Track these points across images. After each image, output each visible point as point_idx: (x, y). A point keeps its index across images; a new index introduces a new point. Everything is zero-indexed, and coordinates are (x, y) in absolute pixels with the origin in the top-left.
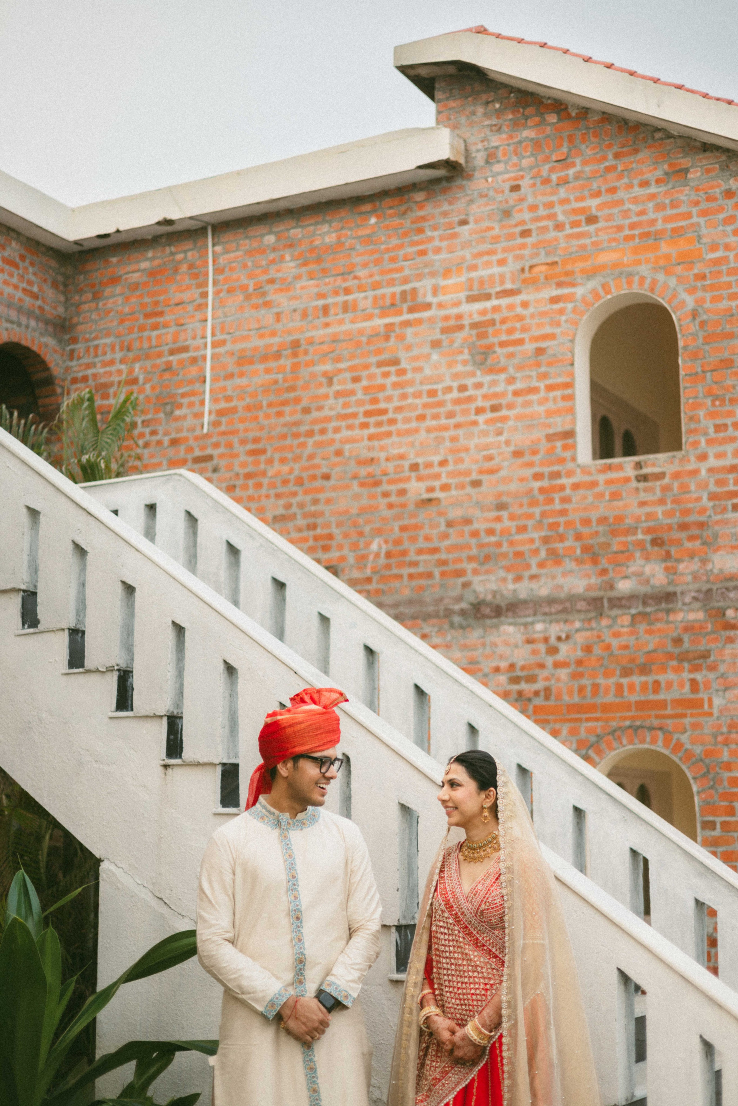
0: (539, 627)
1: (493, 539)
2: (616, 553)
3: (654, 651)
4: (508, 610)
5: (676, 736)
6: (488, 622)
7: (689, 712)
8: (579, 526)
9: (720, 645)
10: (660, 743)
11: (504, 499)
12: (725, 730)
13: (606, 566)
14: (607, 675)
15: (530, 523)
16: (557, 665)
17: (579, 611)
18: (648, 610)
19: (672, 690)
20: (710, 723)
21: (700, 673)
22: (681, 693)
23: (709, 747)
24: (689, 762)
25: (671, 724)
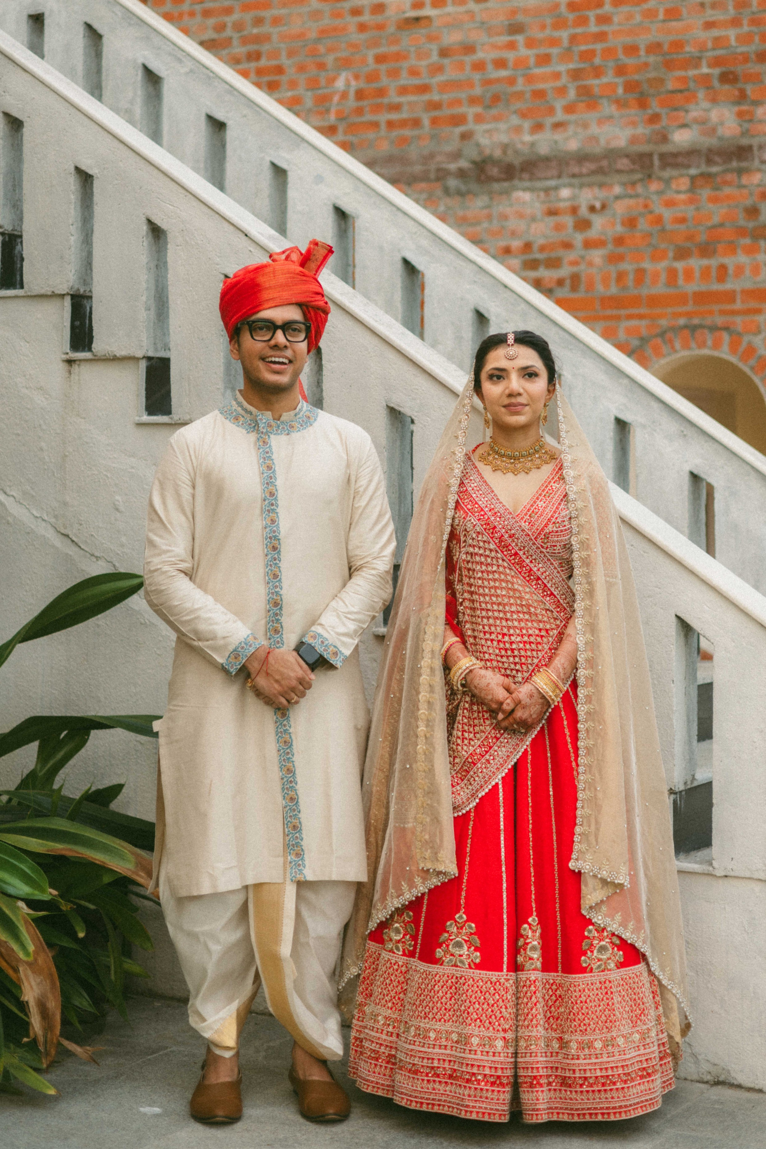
0: (565, 193)
1: (503, 73)
2: (673, 92)
3: (722, 225)
4: (522, 170)
5: (746, 339)
6: (496, 186)
7: (765, 306)
8: (621, 56)
10: (725, 347)
11: (520, 18)
13: (658, 110)
14: (656, 257)
15: (555, 51)
16: (588, 244)
17: (619, 172)
18: (714, 169)
19: (743, 277)
22: (755, 281)
24: (762, 372)
25: (740, 322)
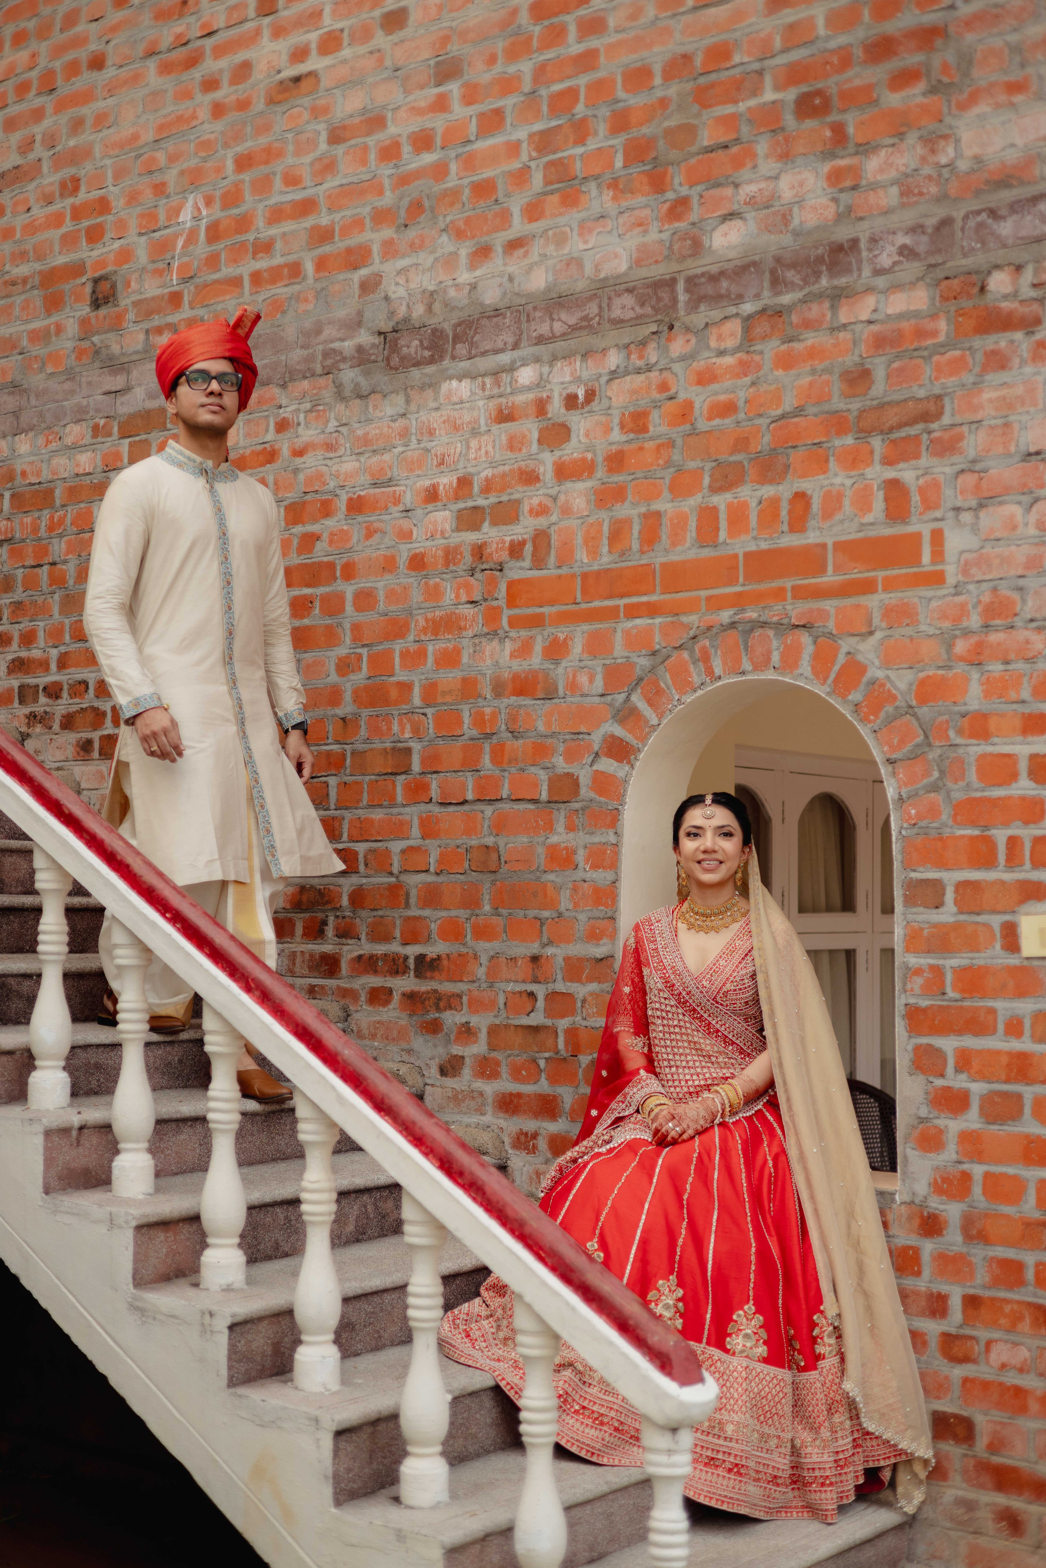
0: (526, 375)
1: (428, 158)
2: (710, 150)
3: (799, 411)
4: (457, 339)
5: (845, 645)
6: (416, 375)
7: (880, 574)
8: (621, 94)
9: (969, 378)
10: (805, 666)
11: (454, 48)
12: (974, 621)
13: (684, 191)
14: (680, 489)
15: (509, 102)
16: (563, 472)
17: (618, 323)
18: (786, 299)
19: (838, 517)
20: (934, 604)
21: (913, 462)
22: (862, 524)
23: (931, 673)
24: (877, 716)
25: (833, 611)
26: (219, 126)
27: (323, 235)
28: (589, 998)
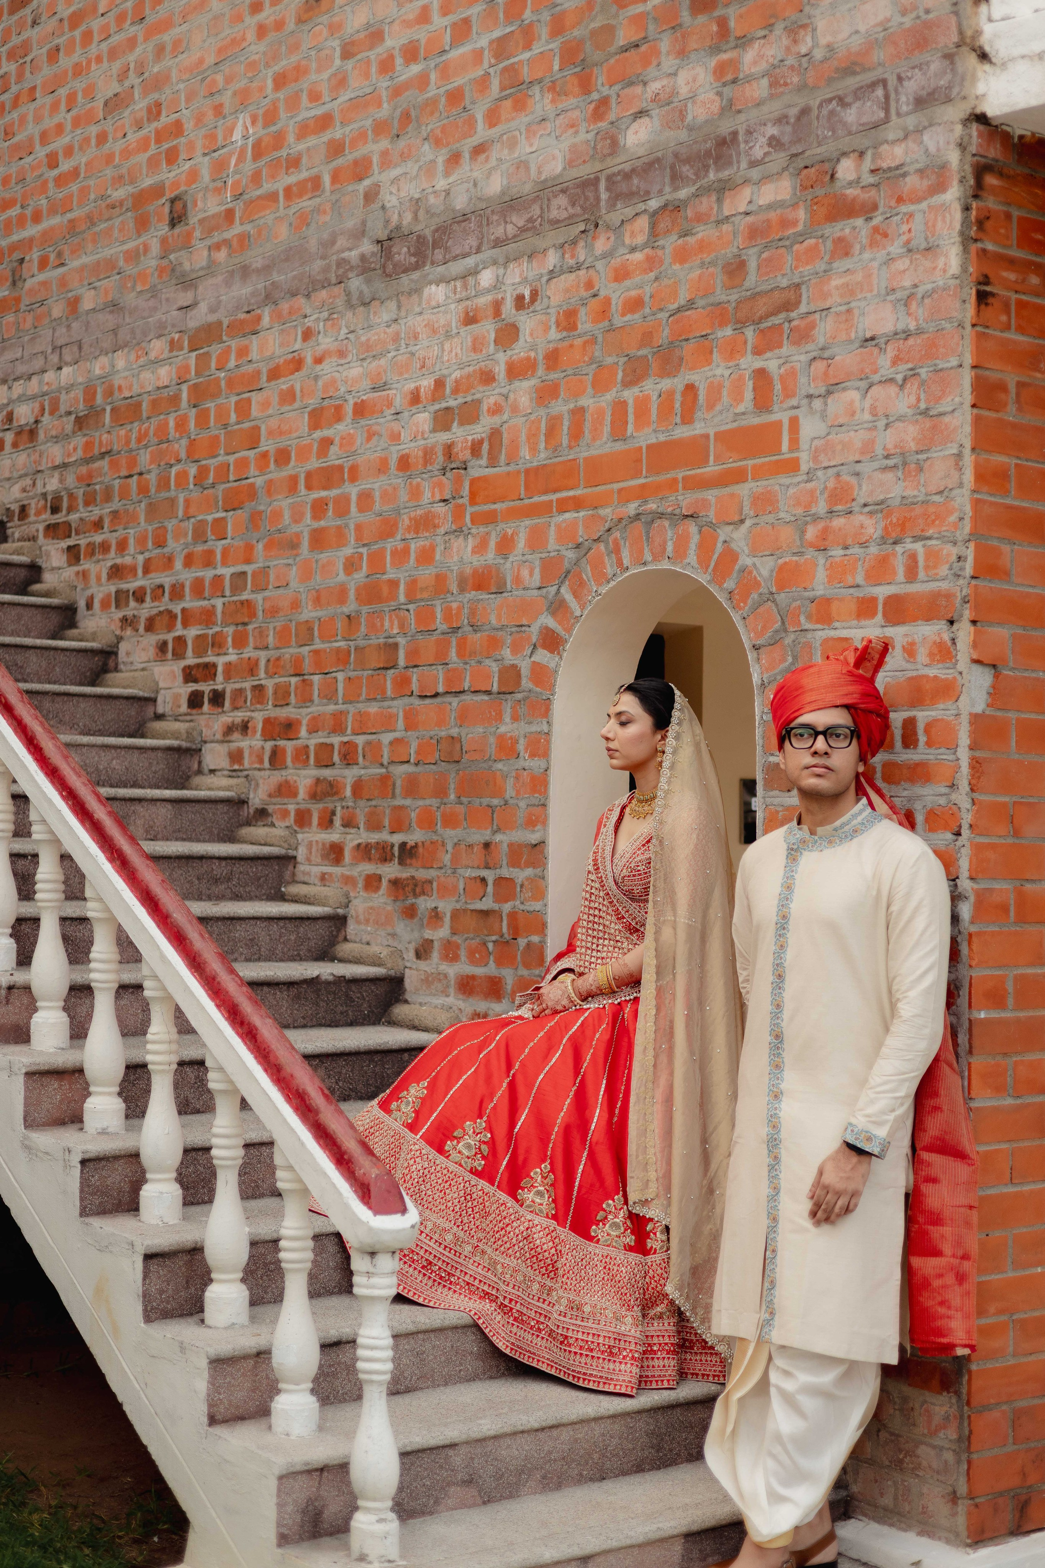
0: (486, 278)
1: (415, 69)
2: (625, 49)
3: (691, 304)
4: (435, 245)
5: (723, 533)
6: (406, 280)
7: (750, 463)
9: (821, 266)
10: (692, 557)
12: (821, 507)
13: (605, 91)
14: (600, 385)
15: (474, 11)
16: (515, 371)
17: (555, 223)
18: (683, 193)
19: (718, 408)
20: (791, 491)
21: (777, 351)
22: (736, 414)
23: (787, 560)
24: (745, 603)
25: (713, 500)
26: (262, 47)
27: (336, 149)
28: (526, 883)
